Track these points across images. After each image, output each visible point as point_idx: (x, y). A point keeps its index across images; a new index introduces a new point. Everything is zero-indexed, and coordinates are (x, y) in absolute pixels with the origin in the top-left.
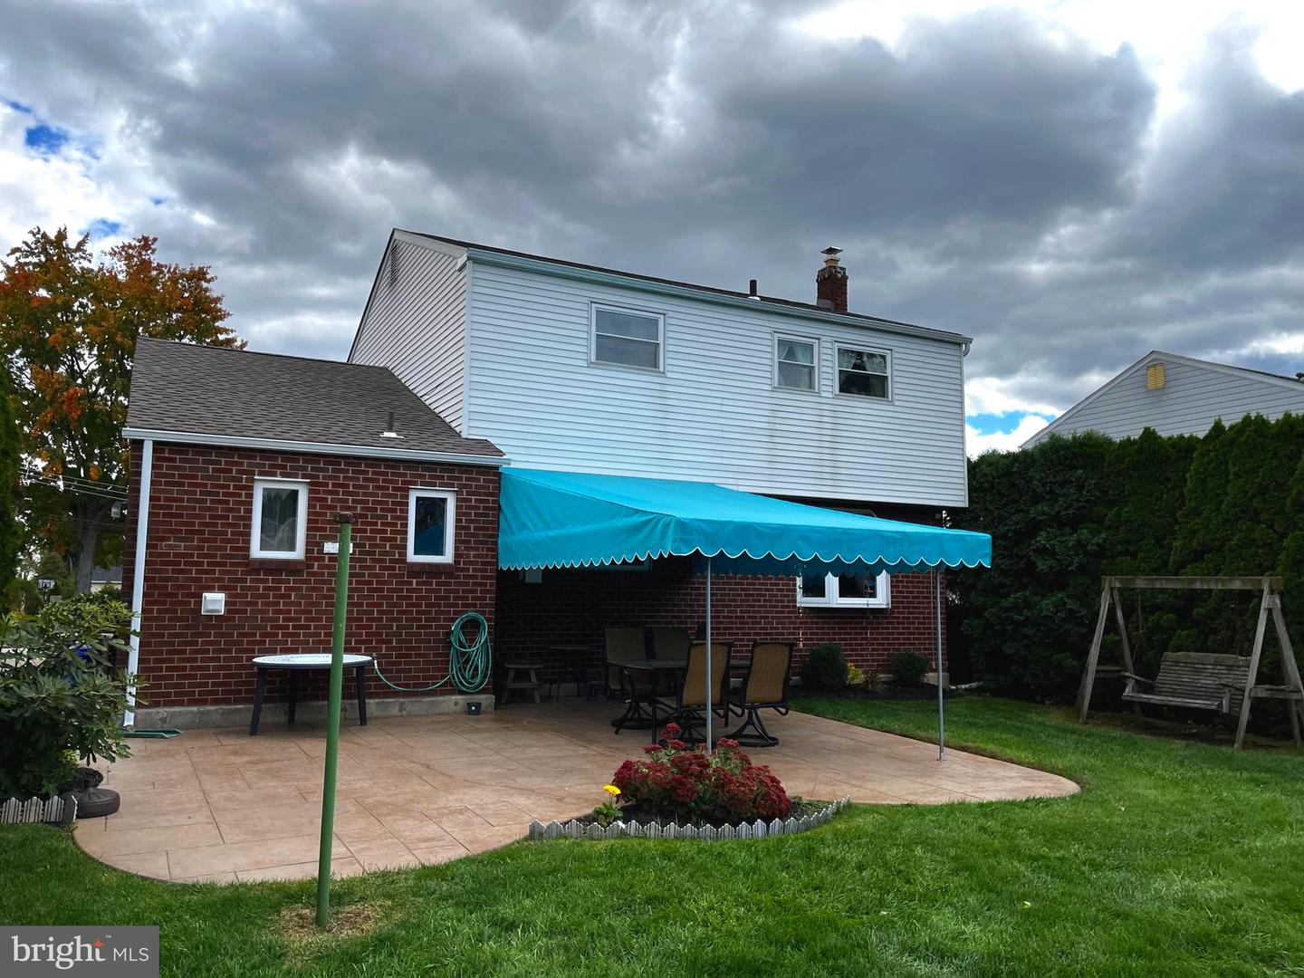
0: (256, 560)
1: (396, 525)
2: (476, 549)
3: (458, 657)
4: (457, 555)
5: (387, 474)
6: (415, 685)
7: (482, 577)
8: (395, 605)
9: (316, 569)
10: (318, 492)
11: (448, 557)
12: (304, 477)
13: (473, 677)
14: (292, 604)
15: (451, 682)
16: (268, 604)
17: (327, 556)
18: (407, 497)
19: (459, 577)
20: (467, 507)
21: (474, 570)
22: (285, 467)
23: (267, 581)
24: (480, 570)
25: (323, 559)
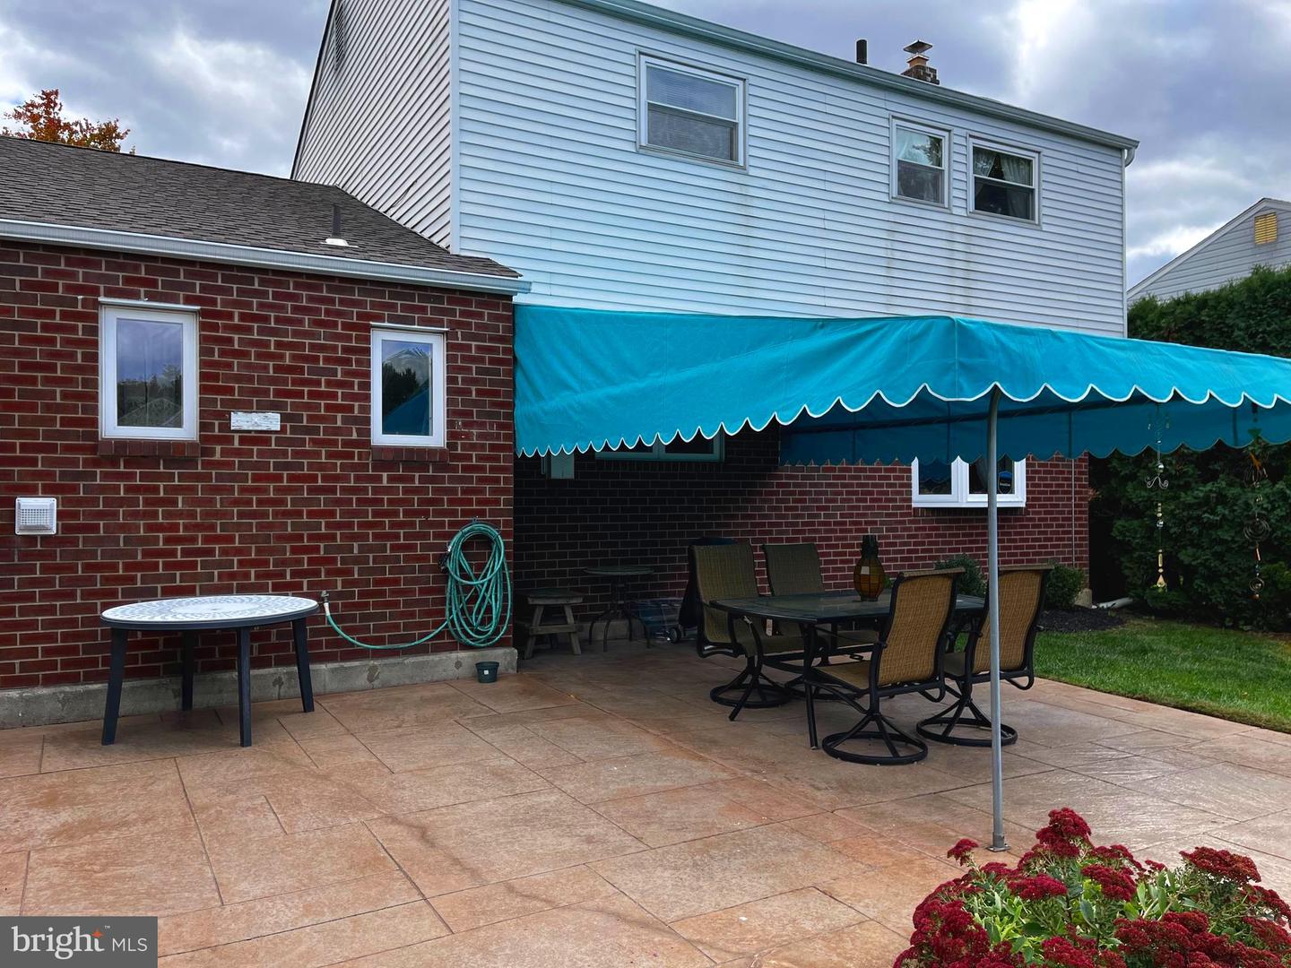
0: (108, 442)
1: (351, 385)
2: (482, 425)
3: (458, 592)
4: (452, 435)
5: (332, 301)
6: (393, 640)
7: (493, 469)
8: (355, 514)
9: (218, 457)
10: (215, 327)
11: (437, 437)
12: (188, 300)
13: (482, 623)
14: (180, 514)
15: (449, 632)
16: (136, 515)
17: (237, 436)
18: (368, 340)
19: (455, 469)
20: (464, 359)
21: (479, 458)
22: (154, 283)
23: (131, 476)
24: (488, 458)
25: (230, 440)
